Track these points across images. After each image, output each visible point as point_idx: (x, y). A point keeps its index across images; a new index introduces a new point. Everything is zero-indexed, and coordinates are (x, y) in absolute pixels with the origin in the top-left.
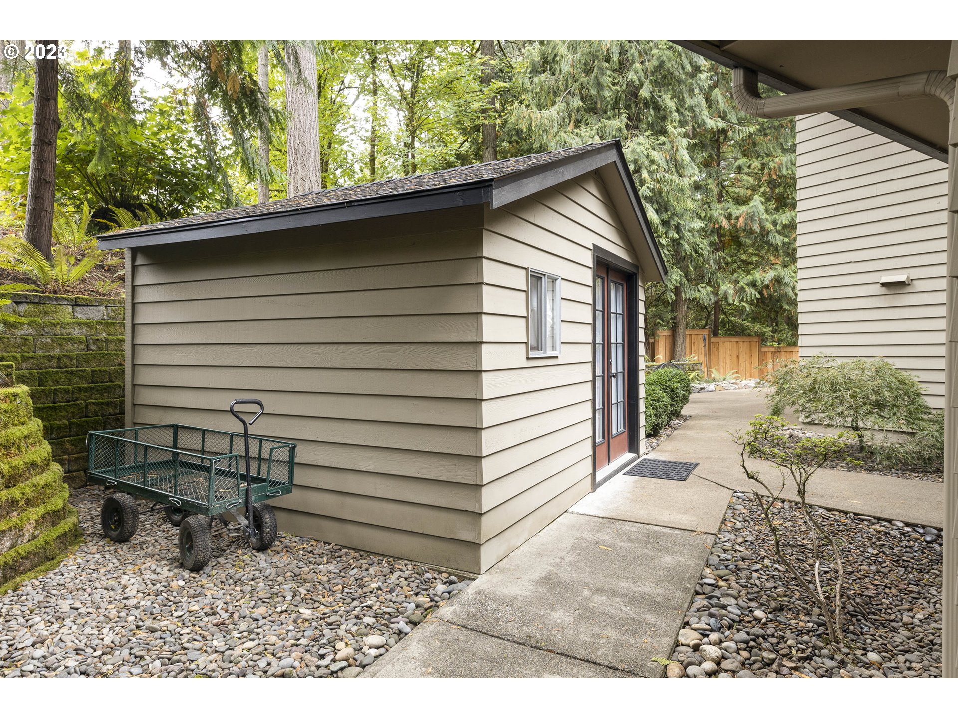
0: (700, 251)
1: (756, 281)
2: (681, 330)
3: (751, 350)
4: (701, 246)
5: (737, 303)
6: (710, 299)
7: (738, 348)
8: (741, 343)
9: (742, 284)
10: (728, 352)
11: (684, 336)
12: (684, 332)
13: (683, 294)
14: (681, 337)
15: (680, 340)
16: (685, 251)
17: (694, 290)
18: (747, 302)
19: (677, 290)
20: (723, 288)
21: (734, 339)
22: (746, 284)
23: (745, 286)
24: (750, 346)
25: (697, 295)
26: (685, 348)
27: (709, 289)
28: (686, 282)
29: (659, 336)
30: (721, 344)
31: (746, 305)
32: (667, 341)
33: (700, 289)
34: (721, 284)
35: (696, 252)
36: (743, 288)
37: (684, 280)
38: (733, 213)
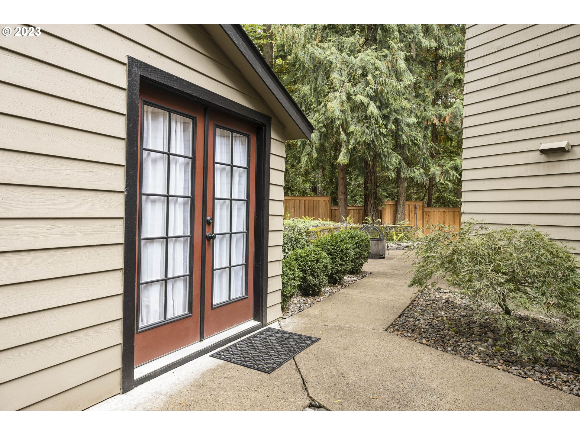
0: (416, 141)
1: (458, 165)
2: (401, 201)
3: (454, 218)
4: (417, 138)
5: (442, 181)
6: (423, 178)
7: (445, 216)
8: (447, 213)
9: (447, 167)
10: (437, 219)
11: (404, 206)
12: (404, 203)
13: (402, 174)
14: (402, 206)
15: (401, 208)
16: (403, 140)
17: (411, 171)
18: (450, 181)
19: (398, 171)
20: (432, 170)
21: (442, 210)
22: (450, 168)
23: (449, 169)
24: (454, 215)
25: (413, 175)
26: (404, 215)
27: (422, 170)
28: (404, 164)
29: (385, 205)
30: (432, 213)
31: (449, 184)
32: (392, 209)
33: (415, 170)
34: (431, 167)
35: (413, 142)
36: (447, 171)
37: (403, 163)
38: (442, 114)
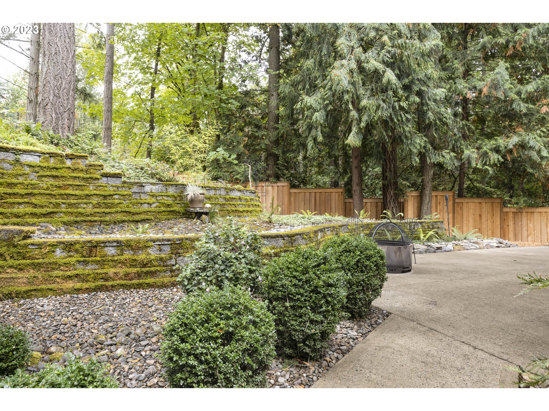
0: (444, 119)
1: (499, 146)
2: (427, 192)
3: (493, 210)
4: (446, 115)
5: (479, 166)
6: (454, 164)
7: (481, 209)
8: (484, 204)
9: (485, 149)
10: (472, 211)
11: (431, 197)
12: (431, 194)
13: (428, 159)
14: (427, 197)
15: (426, 200)
16: (429, 118)
17: (439, 155)
18: (490, 165)
19: (422, 156)
20: (467, 152)
21: (477, 200)
22: (490, 150)
23: (488, 151)
24: (492, 207)
25: (441, 160)
26: (431, 207)
27: (453, 154)
28: (431, 148)
29: (408, 196)
30: (465, 204)
31: (489, 169)
32: (416, 201)
33: (444, 154)
34: (464, 149)
35: (441, 120)
36: (486, 153)
37: (429, 146)
38: (477, 86)
